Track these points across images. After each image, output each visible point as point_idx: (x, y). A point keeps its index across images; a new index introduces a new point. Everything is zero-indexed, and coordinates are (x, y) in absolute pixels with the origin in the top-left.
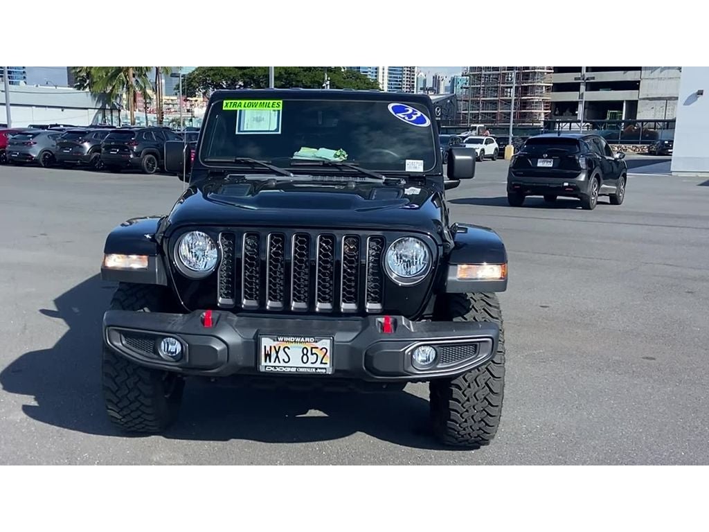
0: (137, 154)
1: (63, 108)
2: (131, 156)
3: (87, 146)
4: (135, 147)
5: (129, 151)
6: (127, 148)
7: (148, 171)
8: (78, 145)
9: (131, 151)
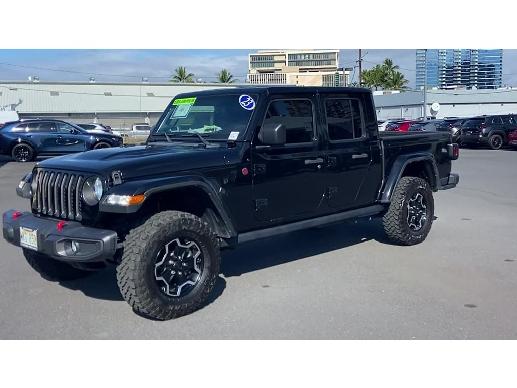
0: (486, 135)
1: (502, 103)
2: (481, 136)
3: (455, 130)
4: (484, 130)
5: (479, 133)
6: (477, 130)
7: (493, 147)
8: (448, 130)
9: (480, 133)
